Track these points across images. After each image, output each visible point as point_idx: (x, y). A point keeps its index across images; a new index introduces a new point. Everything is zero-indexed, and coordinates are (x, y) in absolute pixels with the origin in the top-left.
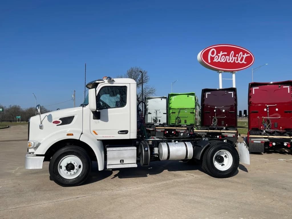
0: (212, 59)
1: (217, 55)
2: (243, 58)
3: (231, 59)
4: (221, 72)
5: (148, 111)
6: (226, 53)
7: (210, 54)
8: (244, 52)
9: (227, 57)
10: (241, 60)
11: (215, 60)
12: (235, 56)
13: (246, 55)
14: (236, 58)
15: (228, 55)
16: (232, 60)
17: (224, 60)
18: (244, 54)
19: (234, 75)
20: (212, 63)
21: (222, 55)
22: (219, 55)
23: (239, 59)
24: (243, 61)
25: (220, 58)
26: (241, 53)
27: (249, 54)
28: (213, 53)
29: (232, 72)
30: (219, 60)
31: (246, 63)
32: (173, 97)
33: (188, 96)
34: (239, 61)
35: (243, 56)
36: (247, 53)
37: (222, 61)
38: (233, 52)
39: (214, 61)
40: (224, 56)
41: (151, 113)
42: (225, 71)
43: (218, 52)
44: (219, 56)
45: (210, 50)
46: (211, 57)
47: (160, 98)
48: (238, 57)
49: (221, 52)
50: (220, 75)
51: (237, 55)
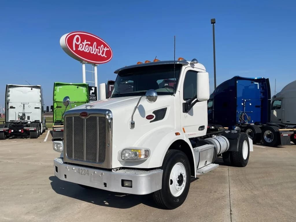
0: (77, 46)
1: (81, 43)
2: (104, 51)
3: (94, 50)
4: (84, 63)
5: (10, 105)
6: (89, 43)
7: (75, 41)
8: (105, 46)
9: (90, 47)
10: (103, 54)
11: (80, 49)
12: (97, 48)
13: (106, 49)
14: (98, 50)
15: (91, 45)
16: (95, 52)
17: (88, 51)
18: (104, 48)
19: (96, 68)
20: (77, 51)
21: (86, 44)
22: (83, 43)
23: (101, 52)
24: (104, 55)
25: (84, 47)
26: (102, 46)
27: (109, 48)
28: (77, 40)
29: (95, 64)
30: (83, 49)
31: (106, 57)
32: (58, 87)
33: (78, 88)
34: (101, 54)
35: (104, 49)
36: (107, 48)
37: (86, 51)
38: (95, 43)
39: (78, 49)
40: (87, 46)
41: (14, 108)
42: (89, 63)
43: (82, 41)
44: (83, 45)
45: (75, 36)
46: (76, 44)
47: (30, 87)
48: (99, 49)
49: (85, 41)
50: (84, 66)
51: (99, 47)
